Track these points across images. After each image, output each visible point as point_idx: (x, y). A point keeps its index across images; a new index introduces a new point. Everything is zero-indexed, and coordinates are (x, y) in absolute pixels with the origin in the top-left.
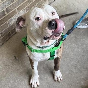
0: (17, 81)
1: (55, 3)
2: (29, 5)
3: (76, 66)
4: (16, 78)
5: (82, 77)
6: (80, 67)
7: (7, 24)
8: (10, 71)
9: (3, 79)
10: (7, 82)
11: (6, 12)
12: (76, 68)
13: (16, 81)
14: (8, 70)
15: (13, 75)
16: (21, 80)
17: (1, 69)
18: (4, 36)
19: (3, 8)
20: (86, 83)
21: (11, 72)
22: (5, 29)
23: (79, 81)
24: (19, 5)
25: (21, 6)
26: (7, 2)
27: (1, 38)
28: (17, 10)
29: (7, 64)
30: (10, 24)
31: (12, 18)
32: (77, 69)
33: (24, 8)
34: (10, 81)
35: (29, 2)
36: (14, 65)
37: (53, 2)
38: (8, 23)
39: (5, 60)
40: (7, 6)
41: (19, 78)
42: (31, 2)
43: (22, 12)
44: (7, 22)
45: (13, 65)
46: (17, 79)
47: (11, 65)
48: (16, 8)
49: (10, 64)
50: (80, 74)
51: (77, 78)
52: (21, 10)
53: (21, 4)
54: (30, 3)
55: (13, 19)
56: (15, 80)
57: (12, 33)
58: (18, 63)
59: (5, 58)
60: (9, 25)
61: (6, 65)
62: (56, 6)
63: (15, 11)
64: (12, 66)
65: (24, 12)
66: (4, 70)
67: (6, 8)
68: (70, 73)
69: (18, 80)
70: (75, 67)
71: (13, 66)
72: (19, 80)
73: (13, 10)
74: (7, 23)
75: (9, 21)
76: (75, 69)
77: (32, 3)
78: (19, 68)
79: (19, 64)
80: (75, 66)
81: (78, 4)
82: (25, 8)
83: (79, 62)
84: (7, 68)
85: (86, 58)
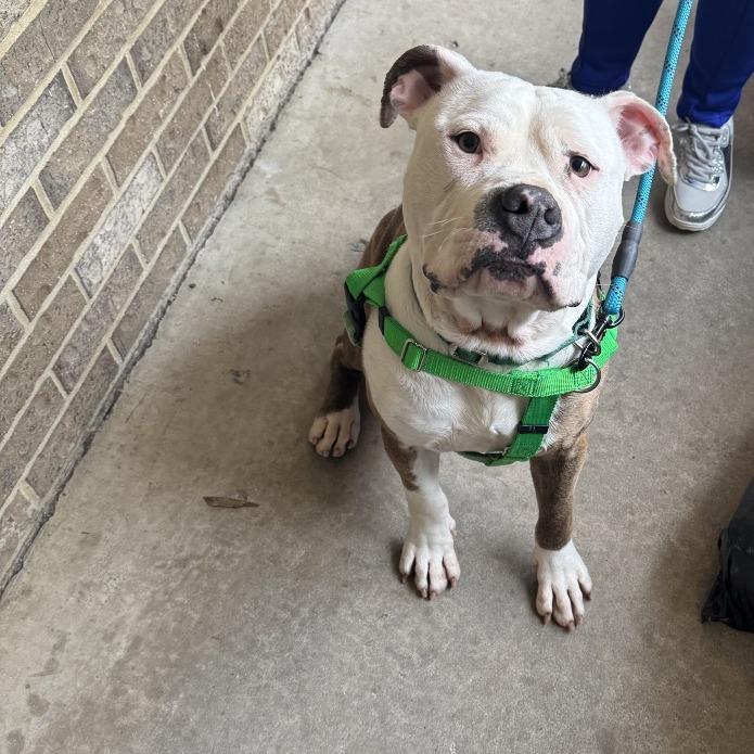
0: (302, 624)
1: (330, 68)
2: (169, 119)
3: (618, 405)
4: (285, 607)
5: (675, 448)
6: (638, 397)
7: (77, 291)
8: (225, 587)
9: (197, 649)
10: (240, 654)
11: (44, 201)
12: (621, 416)
13: (295, 625)
14: (205, 584)
15: (256, 599)
16: (321, 608)
17: (160, 597)
18: (79, 385)
19: (24, 174)
20: (705, 467)
21: (235, 585)
22: (73, 331)
23: (665, 474)
24: (112, 130)
25: (124, 131)
26: (37, 124)
27: (67, 405)
28: (105, 166)
29: (183, 554)
30: (95, 281)
31: (94, 237)
32: (629, 418)
33: (145, 147)
34: (253, 642)
35: (164, 92)
36: (237, 543)
37: (309, 64)
38: (75, 279)
39: (153, 538)
40: (42, 149)
41: (303, 604)
42: (177, 91)
43: (141, 178)
44: (70, 271)
45: (224, 543)
46: (295, 613)
47: (210, 548)
48: (100, 158)
49: (204, 546)
50: (653, 436)
51: (649, 461)
52: (133, 163)
53: (119, 117)
54: (174, 103)
55: (98, 241)
56: (286, 621)
57: (122, 353)
58: (255, 520)
59: (150, 521)
60: (90, 296)
61: (182, 563)
62: (345, 84)
63: (96, 181)
64: (222, 552)
65: (155, 173)
66: (180, 599)
67: (37, 171)
68: (597, 455)
69: (305, 612)
70: (612, 411)
71: (231, 550)
72: (313, 611)
73: (84, 179)
74: (70, 281)
75: (80, 264)
76: (615, 418)
77: (188, 97)
78: (275, 547)
79: (262, 524)
80: (612, 401)
81: (482, 34)
82: (151, 148)
83: (625, 378)
84: (195, 573)
85: (653, 339)
